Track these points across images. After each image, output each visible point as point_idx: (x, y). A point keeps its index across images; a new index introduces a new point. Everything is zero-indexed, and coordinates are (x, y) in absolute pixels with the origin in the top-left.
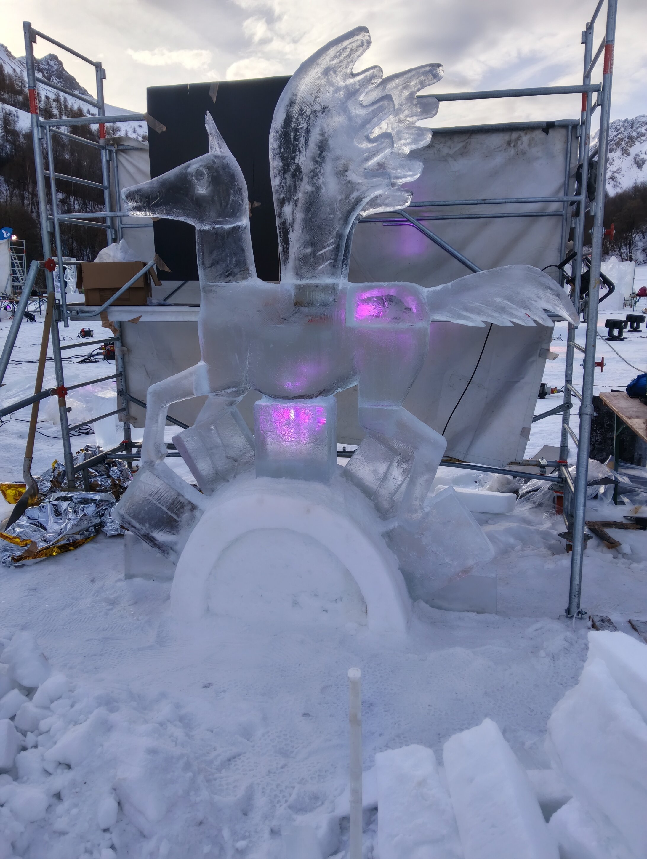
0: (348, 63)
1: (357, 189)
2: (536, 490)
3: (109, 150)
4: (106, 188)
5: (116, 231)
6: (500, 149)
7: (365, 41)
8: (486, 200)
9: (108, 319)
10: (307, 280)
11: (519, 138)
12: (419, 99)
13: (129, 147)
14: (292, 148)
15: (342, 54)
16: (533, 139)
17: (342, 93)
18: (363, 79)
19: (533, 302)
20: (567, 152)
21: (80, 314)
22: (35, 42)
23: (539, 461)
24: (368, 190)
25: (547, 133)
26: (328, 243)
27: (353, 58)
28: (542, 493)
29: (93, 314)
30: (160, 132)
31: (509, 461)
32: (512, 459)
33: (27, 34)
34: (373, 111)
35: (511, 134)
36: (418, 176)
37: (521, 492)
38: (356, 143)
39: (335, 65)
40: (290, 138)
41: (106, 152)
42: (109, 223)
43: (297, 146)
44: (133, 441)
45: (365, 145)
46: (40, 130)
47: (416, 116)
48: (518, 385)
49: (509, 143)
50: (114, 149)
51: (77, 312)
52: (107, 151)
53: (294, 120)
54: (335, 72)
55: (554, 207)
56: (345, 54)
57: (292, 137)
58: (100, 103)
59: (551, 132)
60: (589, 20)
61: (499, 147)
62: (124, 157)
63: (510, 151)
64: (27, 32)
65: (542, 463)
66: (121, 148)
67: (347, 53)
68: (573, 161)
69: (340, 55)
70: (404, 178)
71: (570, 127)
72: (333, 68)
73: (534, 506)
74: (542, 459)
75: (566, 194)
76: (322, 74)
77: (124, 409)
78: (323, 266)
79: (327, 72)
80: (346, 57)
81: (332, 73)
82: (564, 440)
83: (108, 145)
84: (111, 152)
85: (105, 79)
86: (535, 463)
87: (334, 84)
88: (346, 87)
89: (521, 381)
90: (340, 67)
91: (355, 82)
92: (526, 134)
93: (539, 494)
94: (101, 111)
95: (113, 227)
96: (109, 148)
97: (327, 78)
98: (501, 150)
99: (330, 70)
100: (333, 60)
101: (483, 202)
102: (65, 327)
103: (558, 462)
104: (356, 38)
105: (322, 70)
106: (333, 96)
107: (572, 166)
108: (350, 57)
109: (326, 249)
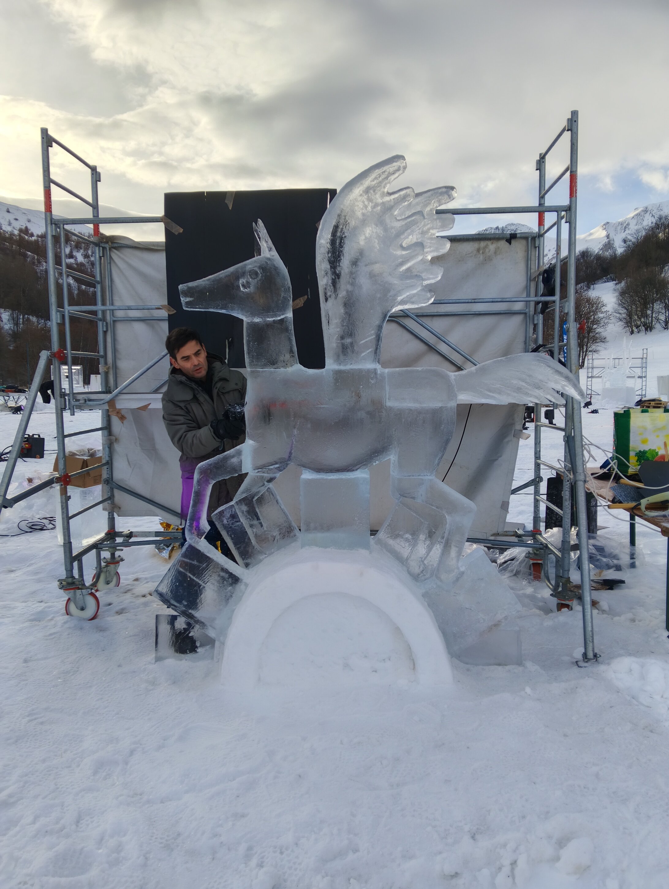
0: (386, 184)
1: (393, 289)
2: (512, 560)
3: (102, 247)
4: (98, 283)
5: (107, 323)
6: (471, 254)
7: (402, 167)
8: (475, 299)
9: (116, 407)
10: (351, 366)
11: (486, 247)
12: (438, 215)
13: (123, 245)
14: (337, 253)
15: (381, 176)
16: (498, 248)
17: (379, 208)
18: (398, 197)
19: (544, 383)
20: (528, 260)
21: (88, 402)
22: (51, 146)
23: (516, 531)
24: (403, 289)
25: (510, 243)
26: (369, 334)
27: (390, 179)
28: (518, 562)
29: (102, 402)
30: (176, 233)
31: (492, 533)
32: (495, 531)
33: (45, 139)
34: (406, 224)
35: (480, 243)
36: (439, 278)
37: (499, 562)
38: (391, 250)
39: (374, 185)
40: (336, 244)
41: (99, 250)
42: (100, 315)
43: (341, 251)
44: (117, 530)
45: (400, 253)
46: (54, 228)
47: (437, 229)
48: (496, 463)
49: (478, 250)
50: (107, 246)
51: (85, 401)
52: (101, 248)
53: (340, 230)
54: (374, 191)
55: (518, 306)
56: (383, 176)
57: (338, 244)
58: (95, 204)
59: (513, 242)
60: (544, 151)
61: (470, 253)
62: (116, 254)
63: (479, 257)
64: (45, 137)
65: (519, 533)
66: (115, 245)
67: (385, 176)
68: (533, 267)
69: (380, 177)
70: (427, 280)
71: (530, 239)
72: (373, 187)
73: (512, 574)
74: (518, 529)
75: (528, 295)
76: (363, 192)
77: (109, 498)
78: (365, 353)
79: (367, 191)
80: (384, 179)
81: (372, 191)
82: (537, 511)
83: (101, 242)
84: (104, 248)
85: (100, 181)
86: (512, 533)
87: (373, 200)
88: (383, 203)
89: (500, 459)
90: (379, 187)
91: (391, 200)
92: (492, 243)
93: (515, 563)
94: (96, 210)
95: (104, 319)
96: (103, 245)
97: (367, 195)
98: (472, 256)
99: (371, 189)
100: (373, 181)
101: (473, 301)
102: (71, 415)
103: (533, 531)
104: (395, 164)
105: (364, 189)
106: (372, 211)
107: (532, 271)
108: (388, 179)
109: (367, 340)
